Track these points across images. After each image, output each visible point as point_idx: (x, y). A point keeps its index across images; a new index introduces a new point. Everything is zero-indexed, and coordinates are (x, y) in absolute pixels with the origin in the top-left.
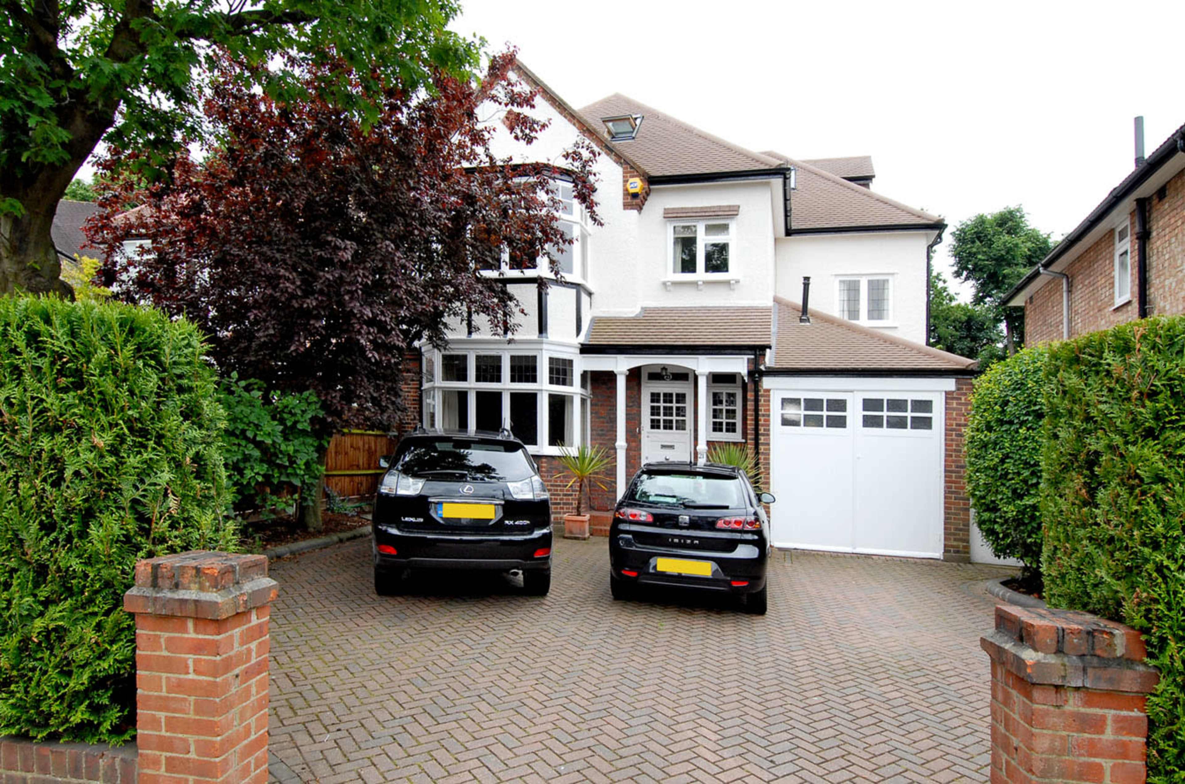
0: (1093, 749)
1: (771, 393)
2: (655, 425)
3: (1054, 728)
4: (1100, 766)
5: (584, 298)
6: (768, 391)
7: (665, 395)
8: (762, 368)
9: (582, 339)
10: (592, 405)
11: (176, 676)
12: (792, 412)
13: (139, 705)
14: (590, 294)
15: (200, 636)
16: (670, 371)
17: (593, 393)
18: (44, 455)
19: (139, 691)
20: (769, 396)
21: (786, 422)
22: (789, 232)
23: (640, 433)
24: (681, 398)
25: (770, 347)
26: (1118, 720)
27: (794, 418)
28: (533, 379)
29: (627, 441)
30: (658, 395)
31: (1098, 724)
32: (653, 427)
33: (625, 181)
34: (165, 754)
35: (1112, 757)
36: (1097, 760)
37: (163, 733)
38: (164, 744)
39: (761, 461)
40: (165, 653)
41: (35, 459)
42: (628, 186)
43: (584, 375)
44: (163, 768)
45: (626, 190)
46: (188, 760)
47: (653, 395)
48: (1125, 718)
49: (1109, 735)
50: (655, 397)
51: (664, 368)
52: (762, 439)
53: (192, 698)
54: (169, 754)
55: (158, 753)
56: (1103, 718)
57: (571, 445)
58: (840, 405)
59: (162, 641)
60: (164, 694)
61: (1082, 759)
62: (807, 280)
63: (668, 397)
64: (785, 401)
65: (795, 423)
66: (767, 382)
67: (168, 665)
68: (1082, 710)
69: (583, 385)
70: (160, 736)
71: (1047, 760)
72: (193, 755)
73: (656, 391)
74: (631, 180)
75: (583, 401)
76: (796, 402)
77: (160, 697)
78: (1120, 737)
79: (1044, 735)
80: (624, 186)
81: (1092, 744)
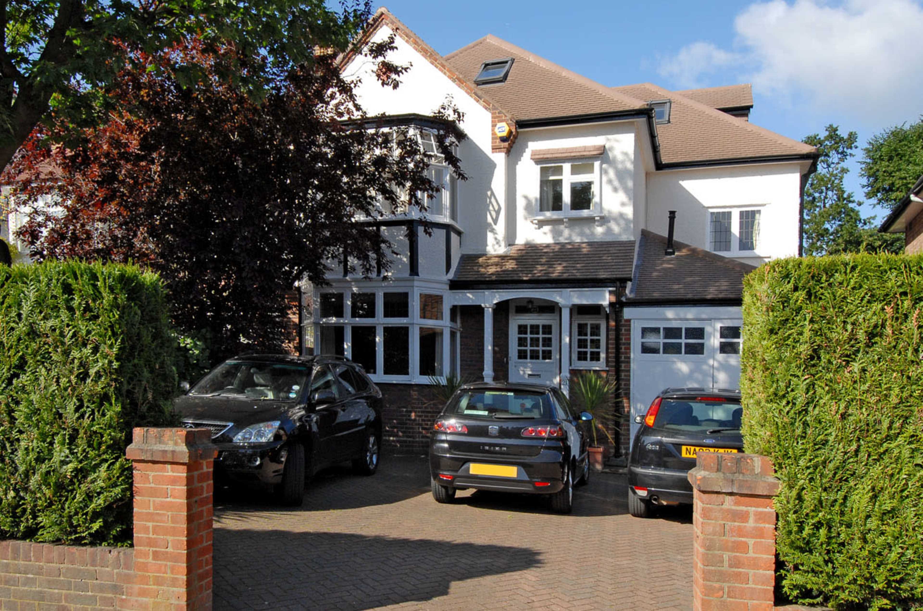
0: (740, 532)
1: (632, 321)
2: (522, 355)
3: (716, 519)
4: (746, 543)
5: (454, 237)
6: (629, 321)
7: (532, 326)
8: (623, 299)
9: (451, 275)
10: (461, 337)
11: (160, 499)
12: (652, 340)
13: (135, 518)
14: (459, 233)
15: (175, 474)
16: (536, 304)
17: (463, 326)
18: (76, 361)
19: (135, 510)
20: (629, 326)
21: (646, 349)
22: (660, 166)
23: (507, 363)
24: (548, 329)
25: (630, 280)
26: (756, 514)
27: (653, 346)
28: (405, 314)
29: (495, 370)
30: (525, 326)
31: (744, 517)
32: (520, 357)
33: (494, 126)
34: (151, 549)
35: (752, 537)
36: (743, 539)
37: (151, 536)
38: (150, 543)
39: (623, 386)
40: (152, 485)
41: (71, 363)
42: (496, 130)
43: (454, 310)
44: (151, 558)
45: (494, 134)
46: (167, 552)
47: (520, 327)
48: (761, 513)
49: (751, 523)
50: (522, 329)
51: (530, 301)
52: (623, 367)
53: (169, 513)
54: (154, 549)
55: (147, 549)
56: (747, 513)
57: (441, 375)
58: (699, 333)
59: (150, 477)
60: (152, 510)
61: (733, 539)
62: (672, 214)
63: (535, 329)
64: (645, 331)
65: (655, 351)
66: (628, 313)
67: (154, 493)
68: (734, 508)
69: (453, 319)
70: (149, 538)
71: (711, 540)
72: (170, 549)
73: (522, 322)
74: (499, 125)
75: (453, 334)
76: (656, 330)
77: (149, 513)
78: (758, 525)
79: (709, 524)
80: (493, 130)
81: (740, 529)
